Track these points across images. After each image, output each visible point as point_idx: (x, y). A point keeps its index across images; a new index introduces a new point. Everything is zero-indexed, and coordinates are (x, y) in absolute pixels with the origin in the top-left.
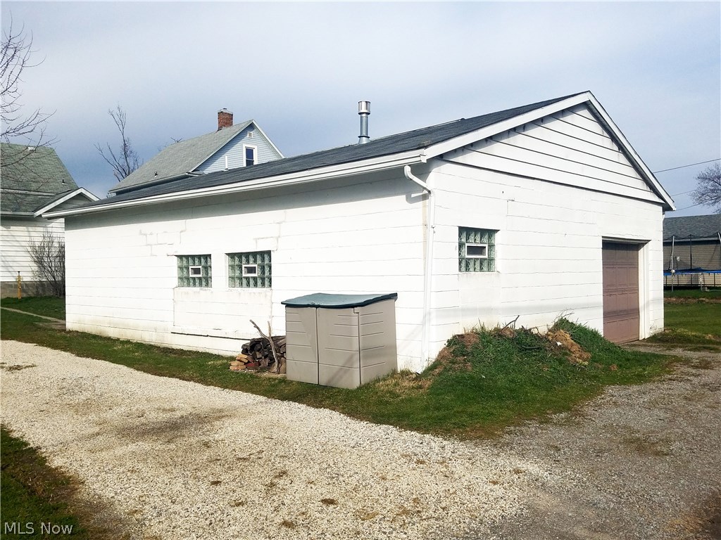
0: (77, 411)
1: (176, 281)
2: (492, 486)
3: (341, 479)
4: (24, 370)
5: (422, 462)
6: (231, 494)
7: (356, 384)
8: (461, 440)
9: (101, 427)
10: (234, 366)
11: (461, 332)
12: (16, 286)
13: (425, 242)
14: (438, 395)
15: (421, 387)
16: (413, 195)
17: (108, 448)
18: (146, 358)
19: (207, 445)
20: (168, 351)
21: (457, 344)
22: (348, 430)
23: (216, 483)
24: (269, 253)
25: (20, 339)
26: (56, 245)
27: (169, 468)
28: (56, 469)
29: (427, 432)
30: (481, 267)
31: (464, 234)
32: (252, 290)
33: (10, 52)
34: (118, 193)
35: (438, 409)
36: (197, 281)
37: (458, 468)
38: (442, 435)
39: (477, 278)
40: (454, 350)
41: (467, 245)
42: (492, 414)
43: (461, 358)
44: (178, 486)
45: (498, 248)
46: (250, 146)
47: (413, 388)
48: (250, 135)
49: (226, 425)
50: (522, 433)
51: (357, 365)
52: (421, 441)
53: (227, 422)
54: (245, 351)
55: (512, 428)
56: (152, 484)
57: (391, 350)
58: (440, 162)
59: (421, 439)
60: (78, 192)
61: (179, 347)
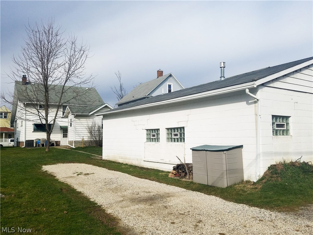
0: (113, 191)
1: (145, 140)
2: (296, 232)
3: (226, 225)
4: (90, 175)
5: (262, 221)
6: (180, 228)
7: (225, 186)
8: (279, 212)
9: (124, 198)
10: (170, 175)
11: (275, 163)
12: (82, 142)
13: (256, 122)
14: (265, 192)
15: (256, 188)
16: (250, 102)
17: (128, 207)
18: (135, 171)
19: (166, 207)
20: (142, 168)
21: (273, 169)
22: (225, 205)
23: (173, 223)
24: (183, 128)
25: (86, 163)
26: (97, 126)
27: (153, 216)
28: (109, 214)
29: (262, 208)
30: (283, 133)
31: (275, 118)
32: (176, 143)
33: (82, 52)
34: (119, 105)
35: (266, 198)
36: (154, 140)
37: (279, 224)
38: (269, 209)
39: (281, 138)
40: (271, 172)
41: (276, 123)
42: (292, 201)
43: (275, 176)
44: (158, 223)
45: (290, 124)
46: (170, 84)
47: (252, 188)
48: (170, 79)
49: (172, 199)
50: (308, 210)
51: (226, 177)
52: (260, 212)
53: (172, 198)
54: (174, 169)
55: (303, 207)
56: (147, 222)
57: (241, 171)
58: (262, 87)
59: (259, 211)
60: (105, 105)
61: (146, 167)
